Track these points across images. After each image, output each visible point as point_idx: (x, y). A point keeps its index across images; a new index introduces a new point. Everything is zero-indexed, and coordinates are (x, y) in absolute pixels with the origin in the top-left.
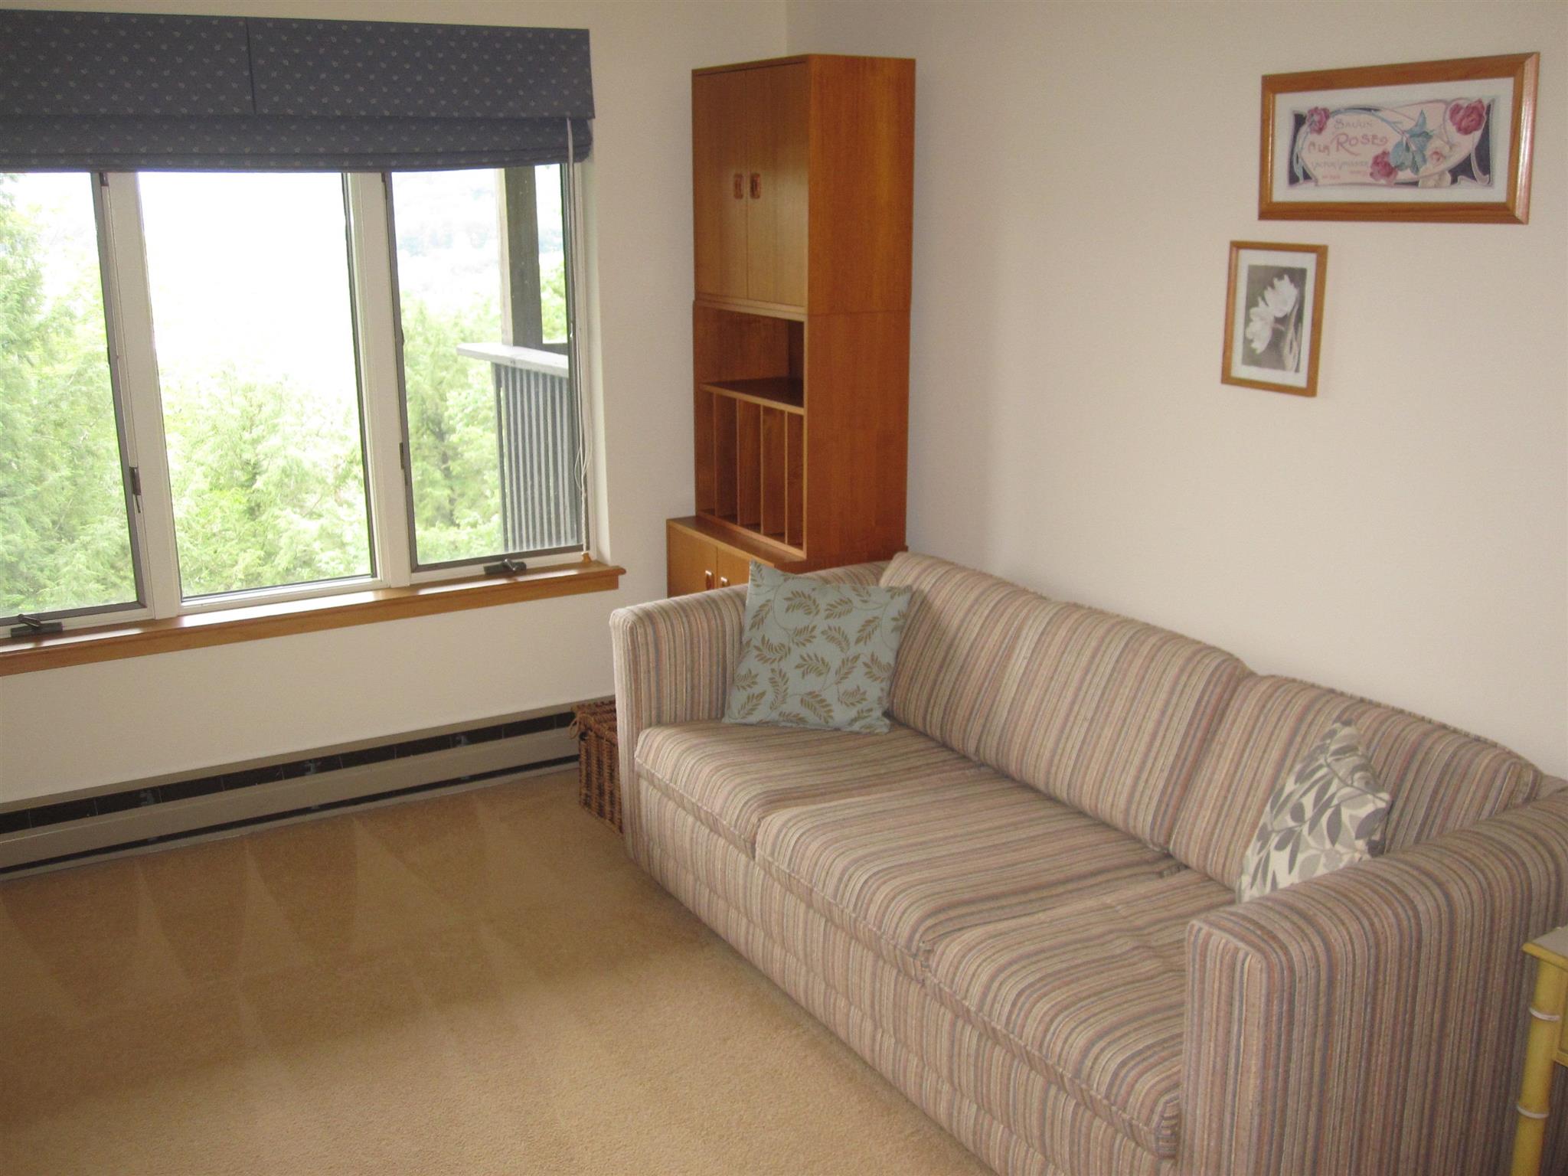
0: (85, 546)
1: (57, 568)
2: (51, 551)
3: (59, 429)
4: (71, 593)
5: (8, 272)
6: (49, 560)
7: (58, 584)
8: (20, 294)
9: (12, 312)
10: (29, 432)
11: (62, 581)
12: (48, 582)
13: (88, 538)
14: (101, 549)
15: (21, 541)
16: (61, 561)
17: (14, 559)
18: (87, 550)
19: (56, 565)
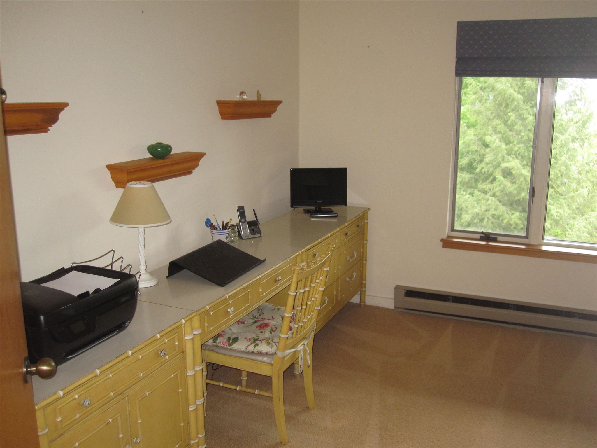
0: (586, 219)
1: (574, 225)
2: (574, 218)
3: (587, 173)
4: (576, 235)
5: (581, 113)
6: (572, 222)
7: (572, 231)
8: (584, 122)
9: (579, 128)
10: (576, 172)
11: (573, 230)
12: (569, 230)
13: (588, 216)
14: (592, 221)
15: (563, 213)
16: (576, 223)
17: (558, 218)
18: (586, 221)
19: (574, 224)
